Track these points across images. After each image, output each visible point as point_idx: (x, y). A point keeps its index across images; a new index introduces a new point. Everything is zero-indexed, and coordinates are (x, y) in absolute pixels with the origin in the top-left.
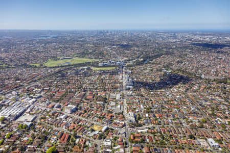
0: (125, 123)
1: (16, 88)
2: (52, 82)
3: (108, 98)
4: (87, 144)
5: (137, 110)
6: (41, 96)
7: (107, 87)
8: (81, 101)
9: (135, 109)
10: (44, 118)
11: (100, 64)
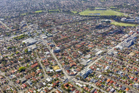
0: (76, 74)
1: (47, 27)
2: (69, 27)
3: (91, 51)
4: (40, 74)
5: (98, 69)
6: (52, 36)
7: (102, 42)
8: (69, 47)
9: (98, 67)
10: (39, 50)
11: (122, 19)
